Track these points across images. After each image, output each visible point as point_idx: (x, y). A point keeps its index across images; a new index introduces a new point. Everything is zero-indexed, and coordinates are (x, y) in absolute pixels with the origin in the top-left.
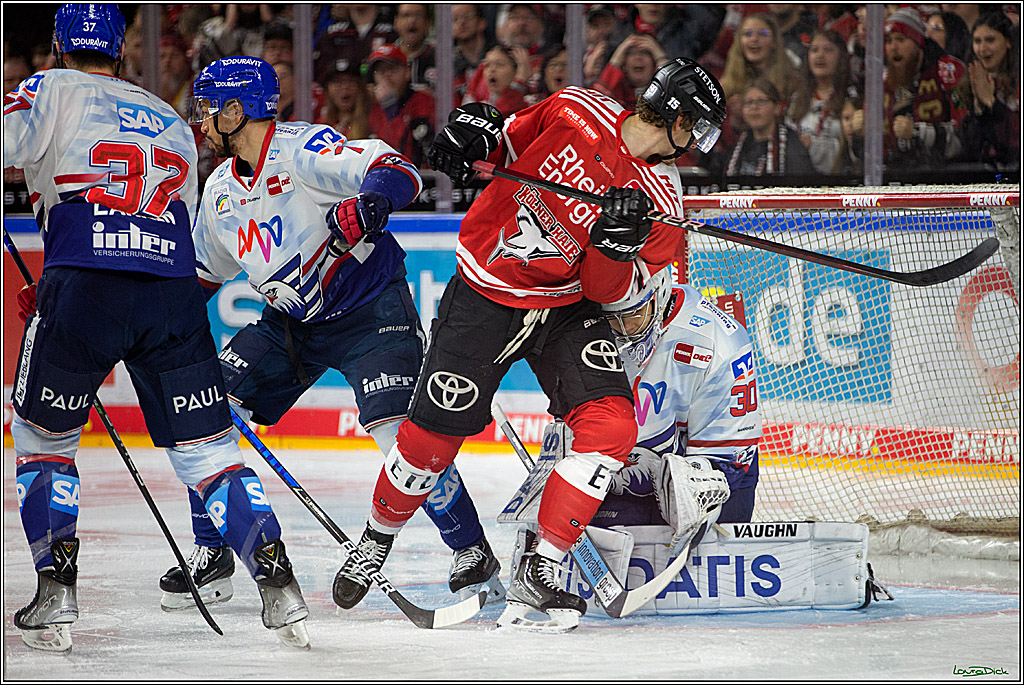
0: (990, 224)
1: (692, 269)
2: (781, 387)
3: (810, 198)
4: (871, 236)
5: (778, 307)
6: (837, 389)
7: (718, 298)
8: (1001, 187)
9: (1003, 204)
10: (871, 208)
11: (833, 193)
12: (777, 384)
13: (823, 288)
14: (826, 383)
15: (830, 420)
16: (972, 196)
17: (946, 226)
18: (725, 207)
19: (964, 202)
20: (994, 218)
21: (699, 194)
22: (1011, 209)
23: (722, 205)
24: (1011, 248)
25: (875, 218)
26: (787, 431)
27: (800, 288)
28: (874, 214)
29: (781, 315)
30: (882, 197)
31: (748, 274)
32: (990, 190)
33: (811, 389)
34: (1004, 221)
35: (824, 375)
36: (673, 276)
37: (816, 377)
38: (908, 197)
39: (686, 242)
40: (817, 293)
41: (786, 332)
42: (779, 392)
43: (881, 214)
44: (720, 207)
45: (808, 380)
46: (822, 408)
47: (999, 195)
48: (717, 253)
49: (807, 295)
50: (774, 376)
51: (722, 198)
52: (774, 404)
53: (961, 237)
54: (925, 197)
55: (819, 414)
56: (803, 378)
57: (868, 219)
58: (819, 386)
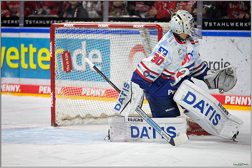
0: (139, 33)
1: (56, 44)
2: (81, 77)
3: (89, 25)
4: (106, 35)
5: (79, 55)
6: (97, 78)
7: (63, 52)
8: (142, 23)
9: (143, 28)
10: (106, 28)
11: (96, 23)
12: (80, 76)
13: (91, 50)
14: (94, 76)
15: (94, 87)
16: (134, 25)
17: (127, 33)
18: (65, 27)
19: (132, 27)
20: (140, 32)
21: (57, 23)
22: (145, 29)
23: (64, 26)
24: (145, 40)
25: (107, 31)
26: (80, 90)
27: (85, 50)
28: (107, 29)
29: (80, 58)
30: (109, 25)
31: (72, 45)
32: (139, 24)
33: (90, 78)
34: (143, 32)
35: (93, 74)
36: (50, 46)
37: (91, 75)
38: (116, 25)
39: (54, 36)
40: (89, 51)
41: (81, 62)
42: (80, 78)
43: (109, 29)
44: (64, 27)
45: (89, 75)
46: (92, 83)
47: (142, 25)
48: (63, 39)
49: (87, 52)
50: (79, 74)
51: (65, 24)
52: (79, 82)
53: (132, 36)
54: (121, 25)
55: (92, 85)
56: (87, 75)
57: (105, 31)
58: (92, 77)
